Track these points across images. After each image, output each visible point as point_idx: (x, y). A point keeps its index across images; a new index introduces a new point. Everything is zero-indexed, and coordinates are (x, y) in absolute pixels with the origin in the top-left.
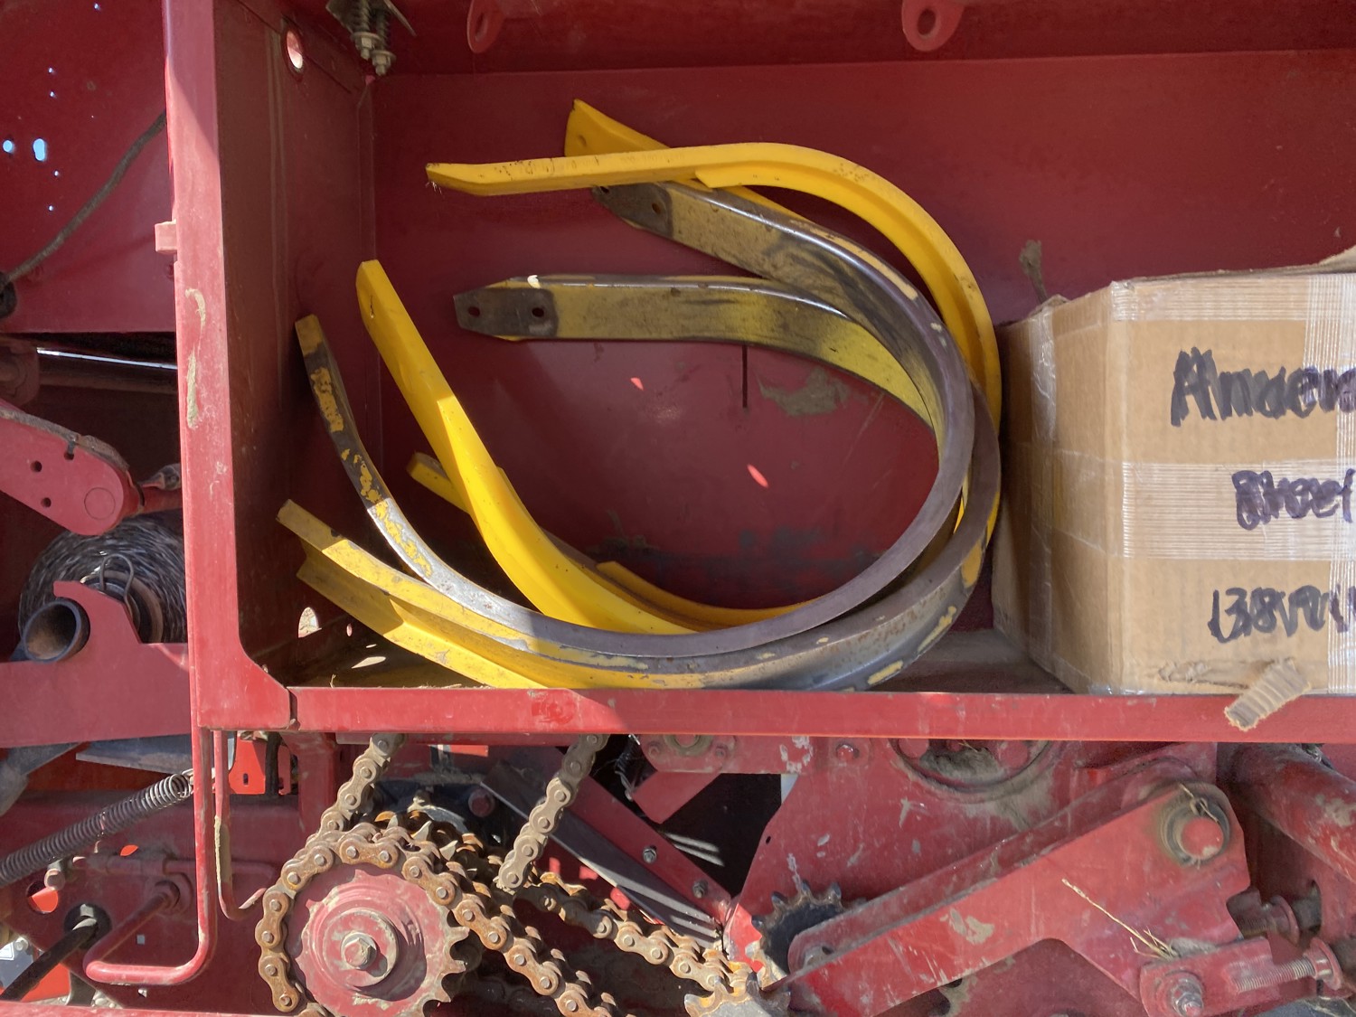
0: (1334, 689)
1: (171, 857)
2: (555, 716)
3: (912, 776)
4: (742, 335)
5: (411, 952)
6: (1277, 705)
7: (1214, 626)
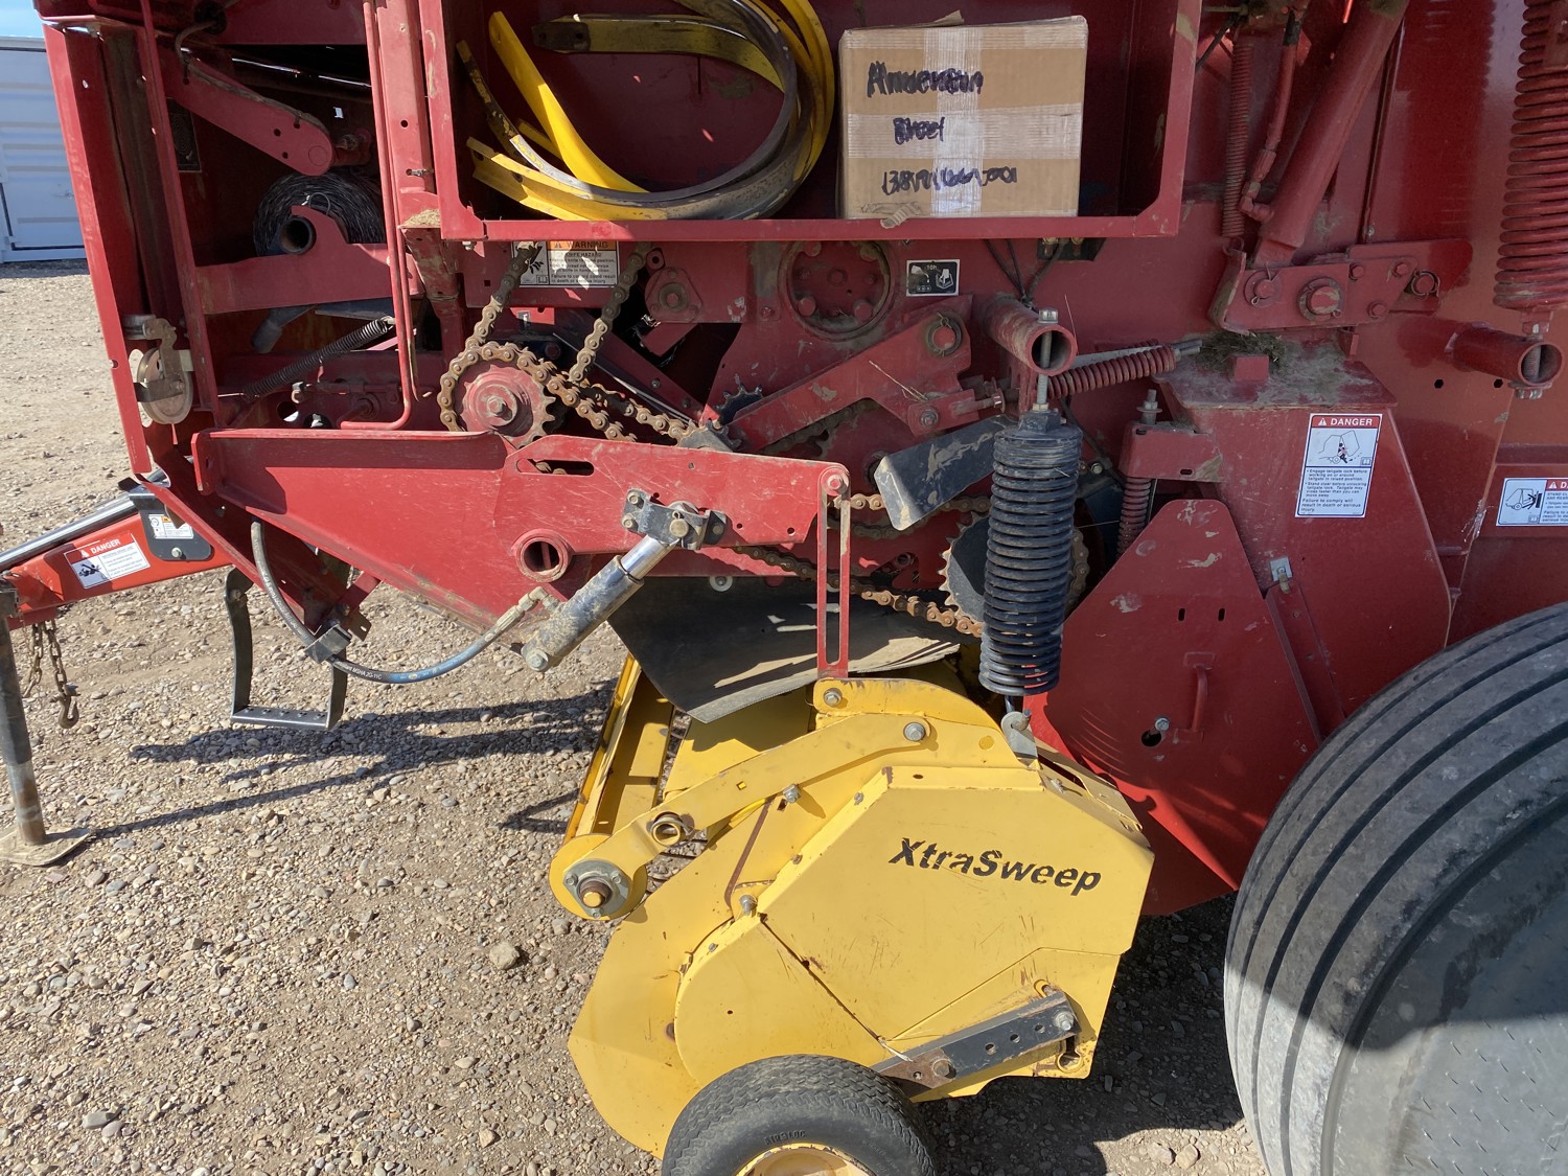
0: (933, 215)
1: (366, 384)
2: (602, 233)
3: (804, 325)
4: (695, 50)
5: (525, 409)
6: (904, 219)
7: (885, 188)
